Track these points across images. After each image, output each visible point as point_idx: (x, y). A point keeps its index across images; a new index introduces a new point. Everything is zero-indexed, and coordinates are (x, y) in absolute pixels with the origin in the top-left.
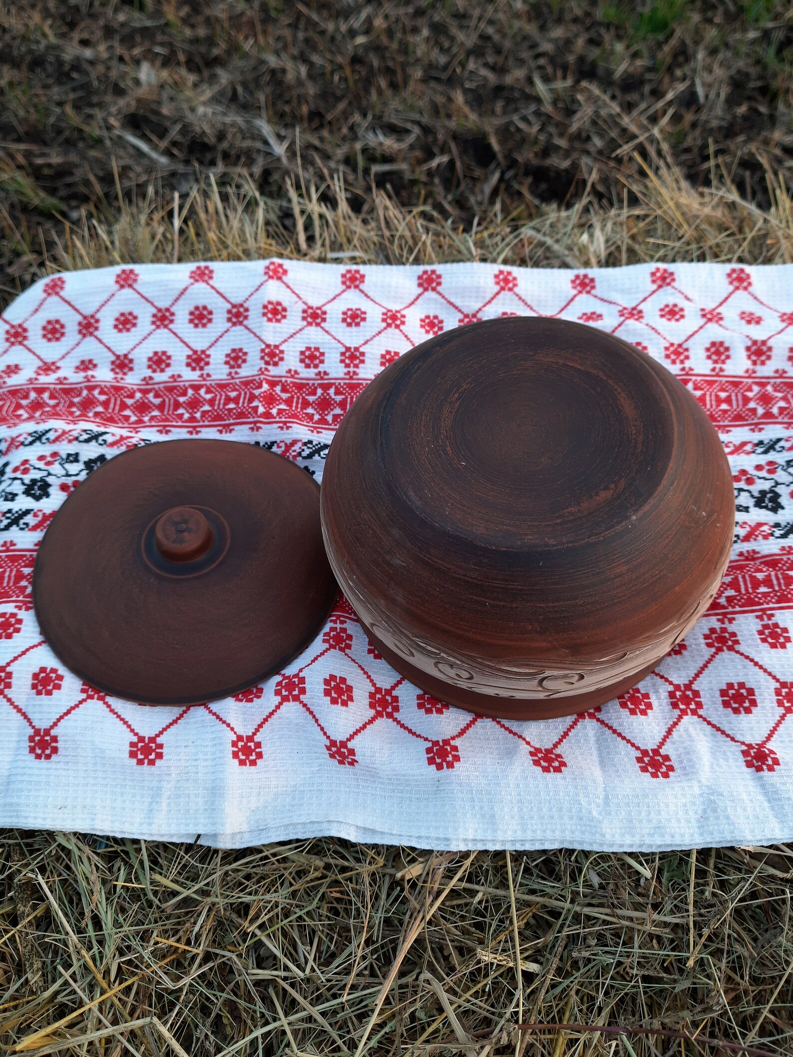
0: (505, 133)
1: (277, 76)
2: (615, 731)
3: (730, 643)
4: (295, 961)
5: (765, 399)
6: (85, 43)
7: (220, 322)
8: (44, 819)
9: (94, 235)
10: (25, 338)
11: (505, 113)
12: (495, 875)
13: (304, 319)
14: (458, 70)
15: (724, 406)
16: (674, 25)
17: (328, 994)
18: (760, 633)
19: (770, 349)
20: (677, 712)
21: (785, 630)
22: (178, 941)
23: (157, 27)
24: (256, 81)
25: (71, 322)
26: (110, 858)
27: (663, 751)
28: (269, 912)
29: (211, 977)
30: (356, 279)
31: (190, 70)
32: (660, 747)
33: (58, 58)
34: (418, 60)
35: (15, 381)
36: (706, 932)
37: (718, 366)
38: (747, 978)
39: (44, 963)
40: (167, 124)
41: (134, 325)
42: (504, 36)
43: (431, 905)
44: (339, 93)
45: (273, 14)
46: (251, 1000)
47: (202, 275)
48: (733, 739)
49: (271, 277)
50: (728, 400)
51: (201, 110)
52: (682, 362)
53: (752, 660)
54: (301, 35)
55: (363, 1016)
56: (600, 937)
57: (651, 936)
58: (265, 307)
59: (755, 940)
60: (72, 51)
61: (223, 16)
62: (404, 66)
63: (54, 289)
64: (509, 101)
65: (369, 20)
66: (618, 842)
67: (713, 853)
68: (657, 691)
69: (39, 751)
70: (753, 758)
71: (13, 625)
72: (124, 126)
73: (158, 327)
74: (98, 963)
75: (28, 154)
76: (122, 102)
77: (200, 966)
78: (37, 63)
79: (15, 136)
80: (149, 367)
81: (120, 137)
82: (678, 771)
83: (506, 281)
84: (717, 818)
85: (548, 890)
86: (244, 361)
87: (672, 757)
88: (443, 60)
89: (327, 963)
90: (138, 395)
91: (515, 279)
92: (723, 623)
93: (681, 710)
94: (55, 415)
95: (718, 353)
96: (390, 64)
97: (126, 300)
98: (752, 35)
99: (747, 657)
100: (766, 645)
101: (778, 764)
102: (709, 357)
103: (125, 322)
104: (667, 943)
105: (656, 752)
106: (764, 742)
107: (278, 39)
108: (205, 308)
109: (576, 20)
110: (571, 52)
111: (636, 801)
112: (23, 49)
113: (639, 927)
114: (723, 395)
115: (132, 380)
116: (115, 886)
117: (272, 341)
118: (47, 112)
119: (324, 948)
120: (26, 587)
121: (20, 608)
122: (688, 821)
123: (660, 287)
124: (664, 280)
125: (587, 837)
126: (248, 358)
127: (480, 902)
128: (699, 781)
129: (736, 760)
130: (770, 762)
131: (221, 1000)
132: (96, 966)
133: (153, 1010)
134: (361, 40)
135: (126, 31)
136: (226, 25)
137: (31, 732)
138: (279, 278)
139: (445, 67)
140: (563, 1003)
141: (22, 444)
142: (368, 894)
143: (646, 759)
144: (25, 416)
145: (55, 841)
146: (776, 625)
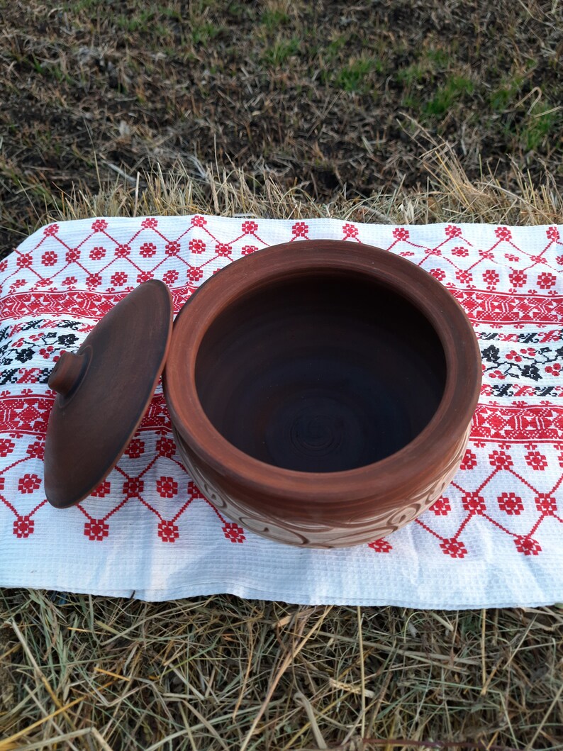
0: (344, 169)
1: (204, 132)
2: (425, 527)
3: (506, 464)
4: (198, 687)
5: (524, 308)
6: (86, 109)
7: (161, 254)
8: (20, 580)
9: (79, 199)
10: (30, 263)
11: (344, 157)
12: (342, 627)
13: (217, 251)
14: (316, 132)
15: (497, 310)
16: (448, 110)
17: (221, 712)
18: (527, 458)
19: (525, 276)
20: (468, 512)
21: (544, 457)
22: (114, 671)
23: (131, 102)
24: (192, 134)
25: (61, 253)
26: (67, 611)
27: (458, 540)
28: (180, 651)
29: (137, 698)
30: (252, 227)
31: (150, 127)
32: (456, 537)
33: (69, 117)
34: (291, 126)
35: (22, 290)
36: (494, 669)
37: (491, 286)
38: (524, 703)
39: (15, 687)
40: (135, 157)
41: (103, 255)
42: (344, 113)
43: (296, 647)
44: (242, 143)
45: (203, 96)
46: (165, 716)
47: (150, 224)
48: (508, 532)
49: (195, 225)
50: (499, 307)
51: (157, 150)
52: (468, 282)
53: (520, 478)
54: (220, 109)
55: (245, 729)
56: (417, 673)
57: (453, 673)
58: (191, 243)
59: (528, 676)
60: (78, 113)
61: (172, 97)
62: (283, 129)
63: (51, 232)
64: (347, 151)
65: (262, 102)
66: (429, 602)
67: (497, 613)
68: (454, 497)
69: (20, 532)
70: (523, 545)
71: (7, 448)
72: (108, 159)
73: (119, 257)
74: (55, 687)
75: (47, 174)
76: (107, 144)
77: (129, 690)
78: (56, 120)
79: (40, 163)
80: (112, 282)
81: (105, 165)
82: (470, 554)
83: (351, 231)
84: (499, 587)
85: (380, 638)
86: (176, 278)
87: (465, 544)
88: (306, 126)
89: (221, 689)
90: (103, 300)
91: (356, 230)
92: (503, 448)
93: (471, 511)
94: (47, 311)
95: (491, 278)
96: (274, 127)
97: (99, 240)
98: (495, 117)
99: (517, 476)
100: (531, 467)
101: (540, 550)
102: (485, 280)
103: (98, 253)
104: (464, 678)
105: (454, 540)
106: (530, 535)
107: (206, 111)
108: (151, 244)
109: (387, 105)
110: (385, 124)
111: (441, 573)
112: (48, 112)
113: (445, 666)
114: (496, 304)
115: (100, 290)
116: (70, 631)
117: (195, 265)
118: (61, 150)
119: (219, 678)
120: (19, 422)
121: (13, 436)
122: (478, 589)
123: (452, 237)
124: (454, 233)
125: (407, 599)
126: (179, 276)
127: (331, 646)
128: (485, 561)
129: (511, 547)
130: (535, 549)
131: (143, 715)
132: (53, 689)
133: (93, 722)
134: (256, 113)
135: (112, 103)
136: (174, 101)
137: (16, 519)
138: (201, 226)
139: (308, 131)
140: (390, 720)
141: (22, 329)
142: (251, 639)
143: (447, 546)
144: (27, 312)
145: (29, 598)
146: (538, 453)
